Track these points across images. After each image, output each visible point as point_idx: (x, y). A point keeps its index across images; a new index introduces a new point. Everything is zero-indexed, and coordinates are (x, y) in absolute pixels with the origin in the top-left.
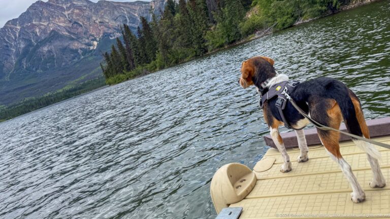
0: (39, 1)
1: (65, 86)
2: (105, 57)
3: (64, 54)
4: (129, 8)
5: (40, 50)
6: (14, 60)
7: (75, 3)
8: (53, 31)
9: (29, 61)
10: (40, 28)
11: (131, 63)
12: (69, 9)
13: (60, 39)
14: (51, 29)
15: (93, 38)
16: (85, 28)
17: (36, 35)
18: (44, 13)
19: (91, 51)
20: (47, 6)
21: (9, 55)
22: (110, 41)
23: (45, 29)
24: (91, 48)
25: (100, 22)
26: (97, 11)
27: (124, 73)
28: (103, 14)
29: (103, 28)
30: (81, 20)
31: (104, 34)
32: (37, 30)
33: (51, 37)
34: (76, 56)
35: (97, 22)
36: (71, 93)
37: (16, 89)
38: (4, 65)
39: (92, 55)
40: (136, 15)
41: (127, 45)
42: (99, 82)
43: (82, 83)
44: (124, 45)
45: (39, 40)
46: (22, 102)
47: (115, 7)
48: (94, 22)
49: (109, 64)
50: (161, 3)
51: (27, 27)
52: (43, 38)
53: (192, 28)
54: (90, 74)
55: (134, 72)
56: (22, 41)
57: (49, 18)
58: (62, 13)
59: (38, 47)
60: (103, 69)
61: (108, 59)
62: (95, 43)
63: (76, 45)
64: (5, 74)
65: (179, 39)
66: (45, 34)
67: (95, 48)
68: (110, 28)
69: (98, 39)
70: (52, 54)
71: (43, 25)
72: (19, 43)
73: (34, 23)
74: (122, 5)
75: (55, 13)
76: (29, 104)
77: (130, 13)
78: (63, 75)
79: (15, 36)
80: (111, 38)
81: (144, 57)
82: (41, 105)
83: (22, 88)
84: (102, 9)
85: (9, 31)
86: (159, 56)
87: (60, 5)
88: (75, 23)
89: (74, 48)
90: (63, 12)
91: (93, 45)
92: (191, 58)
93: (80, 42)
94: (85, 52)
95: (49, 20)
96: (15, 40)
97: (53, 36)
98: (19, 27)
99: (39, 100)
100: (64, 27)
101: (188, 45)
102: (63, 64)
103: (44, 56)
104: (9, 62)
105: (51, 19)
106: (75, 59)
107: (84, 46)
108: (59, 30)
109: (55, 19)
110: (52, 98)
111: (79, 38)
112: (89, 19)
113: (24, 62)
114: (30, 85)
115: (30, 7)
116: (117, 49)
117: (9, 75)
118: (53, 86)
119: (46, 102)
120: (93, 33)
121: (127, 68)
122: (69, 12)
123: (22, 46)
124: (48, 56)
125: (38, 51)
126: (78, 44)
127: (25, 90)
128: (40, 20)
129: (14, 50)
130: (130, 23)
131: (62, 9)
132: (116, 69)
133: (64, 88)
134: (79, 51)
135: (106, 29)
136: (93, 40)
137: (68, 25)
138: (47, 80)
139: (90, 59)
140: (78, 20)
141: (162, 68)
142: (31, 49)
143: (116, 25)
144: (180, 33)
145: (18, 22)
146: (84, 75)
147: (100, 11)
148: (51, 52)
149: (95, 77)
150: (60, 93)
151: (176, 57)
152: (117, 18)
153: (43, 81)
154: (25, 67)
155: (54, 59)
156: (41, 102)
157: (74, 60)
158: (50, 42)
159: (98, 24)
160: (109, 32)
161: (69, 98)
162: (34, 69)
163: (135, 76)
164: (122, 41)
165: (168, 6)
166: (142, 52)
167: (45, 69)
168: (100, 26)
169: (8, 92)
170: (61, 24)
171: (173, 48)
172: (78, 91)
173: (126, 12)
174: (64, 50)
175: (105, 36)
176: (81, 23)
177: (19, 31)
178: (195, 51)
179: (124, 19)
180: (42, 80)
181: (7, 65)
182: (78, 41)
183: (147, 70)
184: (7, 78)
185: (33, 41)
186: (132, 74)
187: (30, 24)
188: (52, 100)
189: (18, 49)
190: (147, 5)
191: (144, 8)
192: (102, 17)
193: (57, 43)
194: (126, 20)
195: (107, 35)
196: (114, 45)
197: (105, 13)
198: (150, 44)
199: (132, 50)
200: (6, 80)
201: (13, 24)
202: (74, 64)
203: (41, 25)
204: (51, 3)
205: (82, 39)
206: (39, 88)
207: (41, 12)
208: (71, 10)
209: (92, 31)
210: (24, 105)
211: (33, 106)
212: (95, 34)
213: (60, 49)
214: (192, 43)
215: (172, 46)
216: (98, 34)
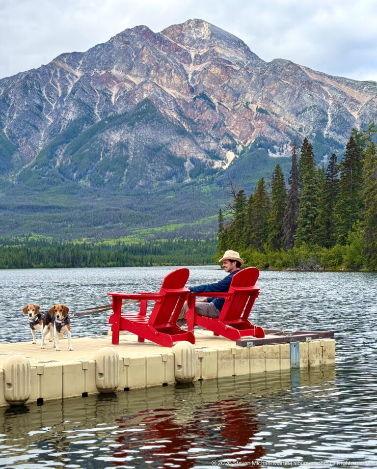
0: (142, 27)
1: (125, 235)
2: (237, 200)
3: (150, 162)
4: (342, 92)
5: (104, 135)
6: (41, 141)
7: (218, 50)
8: (147, 101)
9: (72, 154)
10: (121, 88)
11: (287, 231)
12: (200, 59)
13: (155, 123)
14: (145, 96)
15: (230, 142)
16: (221, 114)
17: (108, 101)
18: (142, 56)
19: (215, 171)
20: (154, 42)
21: (36, 128)
22: (266, 161)
23: (130, 93)
24: (217, 164)
25: (260, 110)
26: (262, 81)
27: (262, 251)
28: (273, 92)
29: (261, 126)
30: (218, 93)
31: (259, 139)
32: (114, 90)
33: (139, 113)
34: (175, 174)
35: (253, 107)
36: (132, 256)
37: (21, 207)
38: (18, 146)
39: (211, 181)
40: (355, 115)
42: (205, 251)
43: (163, 240)
44: (288, 187)
45: (110, 115)
46: (22, 240)
47: (309, 84)
48: (247, 107)
49: (238, 217)
51: (97, 77)
52: (120, 111)
54: (191, 225)
55: (285, 256)
56: (75, 105)
57: (149, 70)
58: (182, 67)
59: (101, 127)
60: (221, 226)
61: (239, 206)
62: (231, 156)
63: (184, 148)
64: (11, 167)
66: (127, 102)
67: (225, 168)
68: (278, 131)
69: (240, 148)
70: (124, 153)
71: (131, 82)
72: (67, 109)
73: (114, 72)
74: (328, 81)
75: (166, 61)
76: (34, 250)
77: (339, 106)
78: (130, 207)
79: (65, 89)
80: (271, 154)
81: (323, 227)
82: (59, 261)
83: (34, 209)
84: (277, 80)
85: (56, 76)
86: (358, 236)
87: (184, 47)
88: (203, 96)
89: (179, 154)
90: (185, 66)
91: (223, 159)
93: (196, 144)
94: (200, 169)
95: (148, 75)
96: (61, 100)
97: (144, 112)
98: (79, 74)
99: (60, 248)
100: (174, 100)
102: (141, 183)
103: (107, 151)
104: (31, 144)
105: (152, 72)
106: (170, 178)
107: (200, 156)
108: (161, 103)
109: (162, 75)
110: (89, 253)
111: (197, 134)
112: (237, 95)
113: (60, 153)
114: (54, 207)
115: (118, 35)
116: (269, 190)
117: (20, 172)
118: (99, 227)
119: (73, 258)
120: (233, 131)
121: (274, 241)
122: (199, 68)
123: (71, 116)
124: (115, 154)
125: (100, 136)
126: (190, 146)
127: (37, 214)
128: (129, 70)
129: (51, 121)
130: (331, 129)
131: (186, 55)
132: (249, 234)
134: (186, 164)
135: (269, 129)
136: (228, 147)
137: (184, 97)
138: (92, 207)
139: (205, 189)
140: (212, 91)
141: (354, 267)
142: (86, 127)
143: (296, 127)
145: (81, 62)
146: (178, 223)
147: (269, 84)
148: (127, 149)
149: (200, 236)
150: (108, 247)
152: (304, 111)
153: (84, 209)
154: (58, 164)
155: (126, 165)
156: (62, 255)
157: (168, 181)
158: (133, 125)
159: (252, 114)
160: (273, 138)
161: (124, 266)
162: (75, 175)
163: (284, 266)
164: (286, 174)
166: (323, 216)
167: (97, 182)
168: (257, 118)
170: (170, 91)
172: (149, 257)
173: (330, 102)
174: (155, 151)
175: (260, 146)
176: (215, 101)
177: (76, 80)
179: (321, 117)
180: (82, 204)
181: (25, 149)
182: (193, 140)
183: (318, 262)
184: (12, 178)
185: (96, 111)
186: (281, 259)
187: (104, 72)
188: (85, 258)
189: (58, 121)
192: (269, 99)
193: (147, 133)
194: (325, 121)
195: (264, 144)
196: (266, 181)
197: (279, 91)
198: (348, 203)
199: (302, 203)
200: (11, 180)
201: (69, 64)
202: (166, 191)
203: (127, 80)
204: (166, 37)
205: (204, 137)
206: (70, 220)
207: (137, 51)
208: (203, 65)
209: (234, 125)
210: (25, 249)
211: (41, 258)
212: (236, 133)
213: (148, 147)
216: (245, 137)
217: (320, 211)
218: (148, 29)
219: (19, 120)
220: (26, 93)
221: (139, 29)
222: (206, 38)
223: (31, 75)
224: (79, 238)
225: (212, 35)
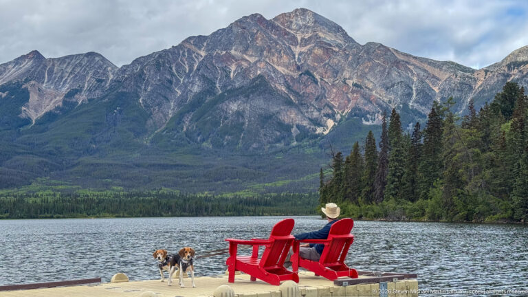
0: (256, 14)
1: (241, 189)
2: (336, 160)
3: (263, 128)
4: (425, 71)
5: (224, 105)
6: (171, 109)
7: (321, 34)
8: (260, 76)
9: (197, 121)
10: (239, 66)
11: (378, 187)
12: (305, 42)
13: (267, 96)
14: (259, 72)
15: (330, 112)
16: (323, 88)
17: (228, 76)
18: (257, 39)
19: (316, 136)
20: (267, 27)
21: (167, 99)
22: (361, 128)
23: (246, 70)
24: (319, 130)
25: (355, 85)
26: (357, 60)
27: (357, 203)
28: (367, 70)
29: (356, 98)
30: (320, 70)
31: (354, 109)
32: (233, 68)
33: (253, 87)
34: (284, 138)
35: (350, 82)
36: (246, 207)
37: (154, 165)
38: (151, 114)
39: (313, 145)
40: (436, 89)
41: (384, 151)
42: (309, 204)
43: (273, 194)
44: (379, 150)
45: (229, 88)
46: (154, 192)
47: (397, 63)
48: (345, 82)
49: (337, 175)
50: (501, 78)
51: (219, 56)
52: (237, 85)
53: (520, 161)
54: (297, 181)
55: (376, 208)
56: (199, 79)
57: (262, 51)
58: (290, 48)
59: (221, 99)
60: (322, 182)
61: (337, 166)
62: (330, 123)
63: (292, 117)
64: (145, 131)
65: (487, 173)
66: (244, 78)
67: (325, 133)
68: (371, 102)
69: (338, 117)
70: (241, 121)
71: (247, 61)
72: (193, 83)
73: (233, 52)
74: (413, 61)
75: (277, 44)
76: (164, 201)
77: (423, 82)
78: (245, 166)
79: (191, 66)
80: (365, 123)
81: (408, 184)
82: (185, 210)
83: (164, 167)
84: (370, 60)
85: (184, 56)
86: (439, 191)
87: (292, 32)
88: (307, 73)
89: (287, 121)
90: (292, 47)
91: (324, 126)
92: (498, 219)
93: (302, 113)
94: (304, 134)
95: (261, 55)
96: (188, 76)
97: (257, 86)
98: (203, 53)
99: (186, 200)
100: (283, 76)
101: (505, 192)
103: (226, 118)
104: (162, 112)
105: (265, 53)
106: (278, 141)
107: (305, 123)
108: (272, 78)
109: (274, 55)
110: (210, 204)
111: (302, 104)
112: (336, 72)
113: (187, 120)
114: (181, 166)
115: (236, 21)
116: (363, 153)
117: (152, 135)
118: (219, 182)
119: (197, 208)
120: (332, 103)
121: (367, 196)
122: (304, 49)
123: (196, 89)
124: (233, 121)
125: (220, 106)
126: (296, 114)
127: (168, 171)
128: (245, 51)
129: (179, 93)
130: (416, 102)
131: (293, 40)
132: (346, 189)
134: (293, 130)
135: (363, 101)
136: (328, 116)
137: (291, 73)
138: (213, 166)
139: (309, 151)
140: (315, 68)
141: (435, 218)
142: (209, 99)
143: (386, 99)
144: (492, 163)
145: (205, 44)
146: (286, 179)
147: (363, 63)
148: (243, 116)
149: (304, 191)
150: (227, 200)
151: (469, 207)
152: (393, 85)
153: (206, 167)
154: (185, 129)
155: (241, 131)
156: (187, 207)
157: (277, 144)
158: (248, 96)
159: (349, 87)
160: (366, 108)
161: (239, 216)
162: (199, 138)
163: (376, 217)
164: (378, 138)
166: (408, 175)
167: (218, 145)
168: (353, 92)
169: (138, 166)
170: (280, 69)
171: (467, 188)
172: (261, 208)
173: (415, 79)
174: (267, 119)
175: (355, 115)
176: (318, 77)
177: (201, 59)
178: (513, 210)
179: (407, 91)
180: (205, 163)
181: (157, 116)
182: (299, 110)
183: (404, 214)
184: (146, 141)
185: (217, 85)
186: (373, 211)
187: (224, 52)
188: (207, 209)
189: (186, 92)
190: (469, 74)
191: (458, 80)
192: (363, 76)
193: (260, 103)
194: (410, 95)
195: (358, 114)
196: (361, 144)
197: (371, 69)
198: (430, 164)
199: (391, 164)
200: (144, 143)
201: (195, 45)
202: (275, 153)
203: (243, 59)
204: (277, 23)
205: (308, 108)
206: (194, 176)
207: (253, 35)
208: (308, 47)
209: (333, 99)
210: (156, 200)
211: (170, 208)
212: (336, 104)
213: (260, 115)
214: (511, 189)
215: (467, 183)
216: (343, 108)
217: (406, 171)
218: (261, 17)
219: (152, 91)
220: (159, 70)
221: (254, 16)
222: (311, 24)
223: (163, 54)
224: (202, 192)
225: (315, 22)
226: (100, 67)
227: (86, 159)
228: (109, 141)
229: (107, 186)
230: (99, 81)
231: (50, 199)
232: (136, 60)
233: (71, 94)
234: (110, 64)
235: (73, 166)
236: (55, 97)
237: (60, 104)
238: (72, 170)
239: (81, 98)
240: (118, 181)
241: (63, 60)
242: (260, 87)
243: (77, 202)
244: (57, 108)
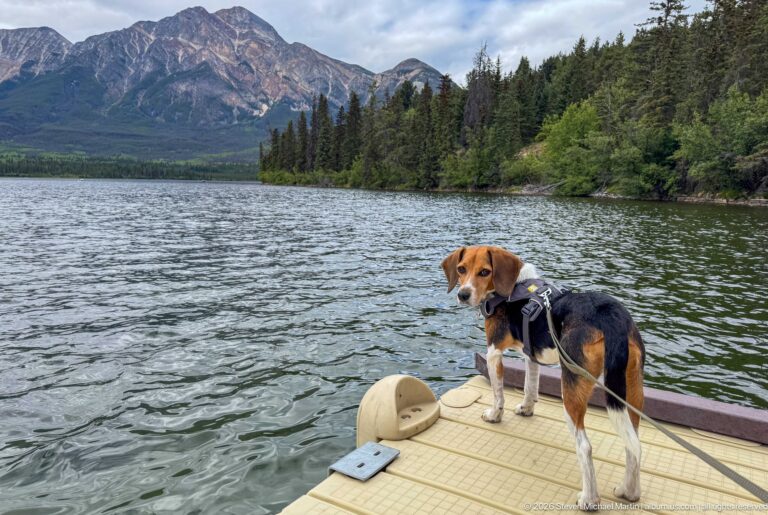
0: (199, 8)
1: (192, 158)
2: (273, 136)
3: (208, 107)
4: (338, 71)
5: (173, 86)
6: (126, 86)
7: (256, 31)
8: (205, 63)
9: (150, 97)
10: (186, 52)
11: (309, 160)
12: (243, 36)
13: (211, 80)
14: (204, 59)
15: (265, 98)
16: (258, 77)
17: (176, 60)
18: (200, 29)
19: (254, 117)
20: (209, 20)
21: (122, 77)
22: (290, 113)
23: (192, 56)
24: (256, 113)
25: (285, 77)
26: (286, 58)
27: (292, 172)
28: (294, 66)
29: (285, 89)
30: (256, 62)
31: (284, 97)
32: (181, 53)
33: (199, 71)
34: (227, 117)
35: (281, 74)
36: (196, 173)
37: (112, 134)
38: (107, 88)
39: (252, 124)
40: (346, 86)
41: (313, 130)
42: (249, 172)
43: (220, 163)
44: (309, 128)
45: (178, 70)
46: (114, 158)
47: (317, 61)
48: (276, 74)
49: (274, 148)
50: (392, 82)
51: (167, 42)
52: (185, 68)
53: (427, 140)
54: (238, 153)
55: (308, 176)
56: (150, 61)
57: (206, 40)
58: (230, 40)
59: (171, 79)
60: (261, 154)
61: (275, 140)
62: (265, 107)
63: (232, 99)
64: (103, 104)
65: (401, 149)
66: (190, 63)
67: (261, 115)
68: (296, 92)
69: (271, 103)
70: (189, 100)
71: (192, 48)
72: (144, 63)
73: (180, 39)
74: (330, 62)
75: (219, 35)
76: (124, 165)
77: (336, 79)
78: (195, 139)
79: (142, 48)
80: (292, 109)
81: (334, 158)
82: (142, 173)
83: (123, 136)
84: (296, 57)
85: (135, 38)
86: (358, 166)
87: (232, 27)
88: (245, 63)
89: (229, 103)
90: (232, 40)
91: (260, 109)
92: (407, 187)
93: (242, 97)
94: (244, 115)
95: (205, 44)
96: (139, 56)
97: (202, 71)
98: (153, 38)
99: (143, 165)
100: (225, 64)
101: (412, 164)
103: (176, 97)
104: (118, 88)
105: (208, 42)
106: (222, 119)
107: (244, 106)
108: (215, 65)
109: (216, 45)
110: (165, 170)
111: (242, 90)
112: (269, 65)
113: (141, 96)
114: (138, 136)
115: (182, 12)
116: (296, 130)
117: (110, 108)
118: (173, 152)
119: (153, 172)
120: (266, 90)
121: (299, 166)
122: (242, 43)
123: (148, 69)
124: (182, 100)
125: (170, 86)
126: (237, 98)
127: (125, 140)
128: (191, 38)
129: (132, 71)
130: (331, 95)
131: (233, 34)
132: (282, 160)
133: (189, 161)
134: (234, 111)
135: (291, 91)
136: (263, 101)
137: (232, 62)
138: (166, 137)
139: (247, 129)
140: (251, 59)
141: (356, 186)
142: (160, 79)
143: (309, 91)
144: (404, 141)
145: (154, 29)
146: (229, 151)
147: (291, 59)
148: (191, 96)
149: (244, 162)
150: (179, 166)
151: (384, 177)
152: (314, 80)
153: (159, 138)
154: (139, 104)
155: (191, 108)
156: (144, 171)
157: (222, 122)
158: (195, 79)
159: (279, 79)
160: (294, 97)
161: (190, 179)
162: (153, 113)
163: (307, 183)
164: (309, 120)
165: (402, 91)
166: (334, 150)
167: (169, 119)
168: (283, 83)
169: (99, 134)
170: (222, 58)
171: (385, 161)
172: (209, 174)
173: (331, 76)
174: (211, 100)
175: (285, 102)
176: (254, 68)
177: (151, 43)
178: (418, 180)
179: (325, 86)
180: (159, 134)
181: (113, 91)
182: (239, 94)
183: (331, 181)
184: (104, 112)
185: (167, 67)
186: (305, 178)
187: (172, 38)
188: (162, 173)
189: (138, 72)
190: (369, 76)
191: (362, 81)
192: (290, 70)
193: (205, 85)
194: (327, 89)
195: (287, 102)
196: (294, 123)
197: (297, 65)
198: (352, 141)
199: (319, 140)
200: (102, 114)
201: (145, 29)
202: (219, 129)
203: (190, 46)
204: (218, 17)
205: (246, 93)
206: (150, 145)
207: (197, 26)
208: (245, 41)
209: (267, 86)
210: (116, 165)
211: (129, 172)
212: (269, 92)
213: (206, 96)
214: (418, 164)
215: (384, 158)
216: (275, 95)
217: (332, 146)
218: (204, 10)
219: (107, 68)
220: (112, 49)
221: (198, 9)
222: (247, 21)
223: (115, 35)
224: (158, 159)
225: (251, 20)
226: (55, 41)
227: (46, 125)
228: (67, 111)
229: (70, 150)
230: (55, 54)
231: (15, 160)
232: (90, 38)
233: (28, 64)
234: (64, 40)
235: (36, 131)
236: (12, 67)
237: (18, 73)
238: (35, 135)
239: (38, 70)
240: (79, 146)
241: (17, 32)
242: (204, 72)
243: (42, 163)
244: (15, 77)
